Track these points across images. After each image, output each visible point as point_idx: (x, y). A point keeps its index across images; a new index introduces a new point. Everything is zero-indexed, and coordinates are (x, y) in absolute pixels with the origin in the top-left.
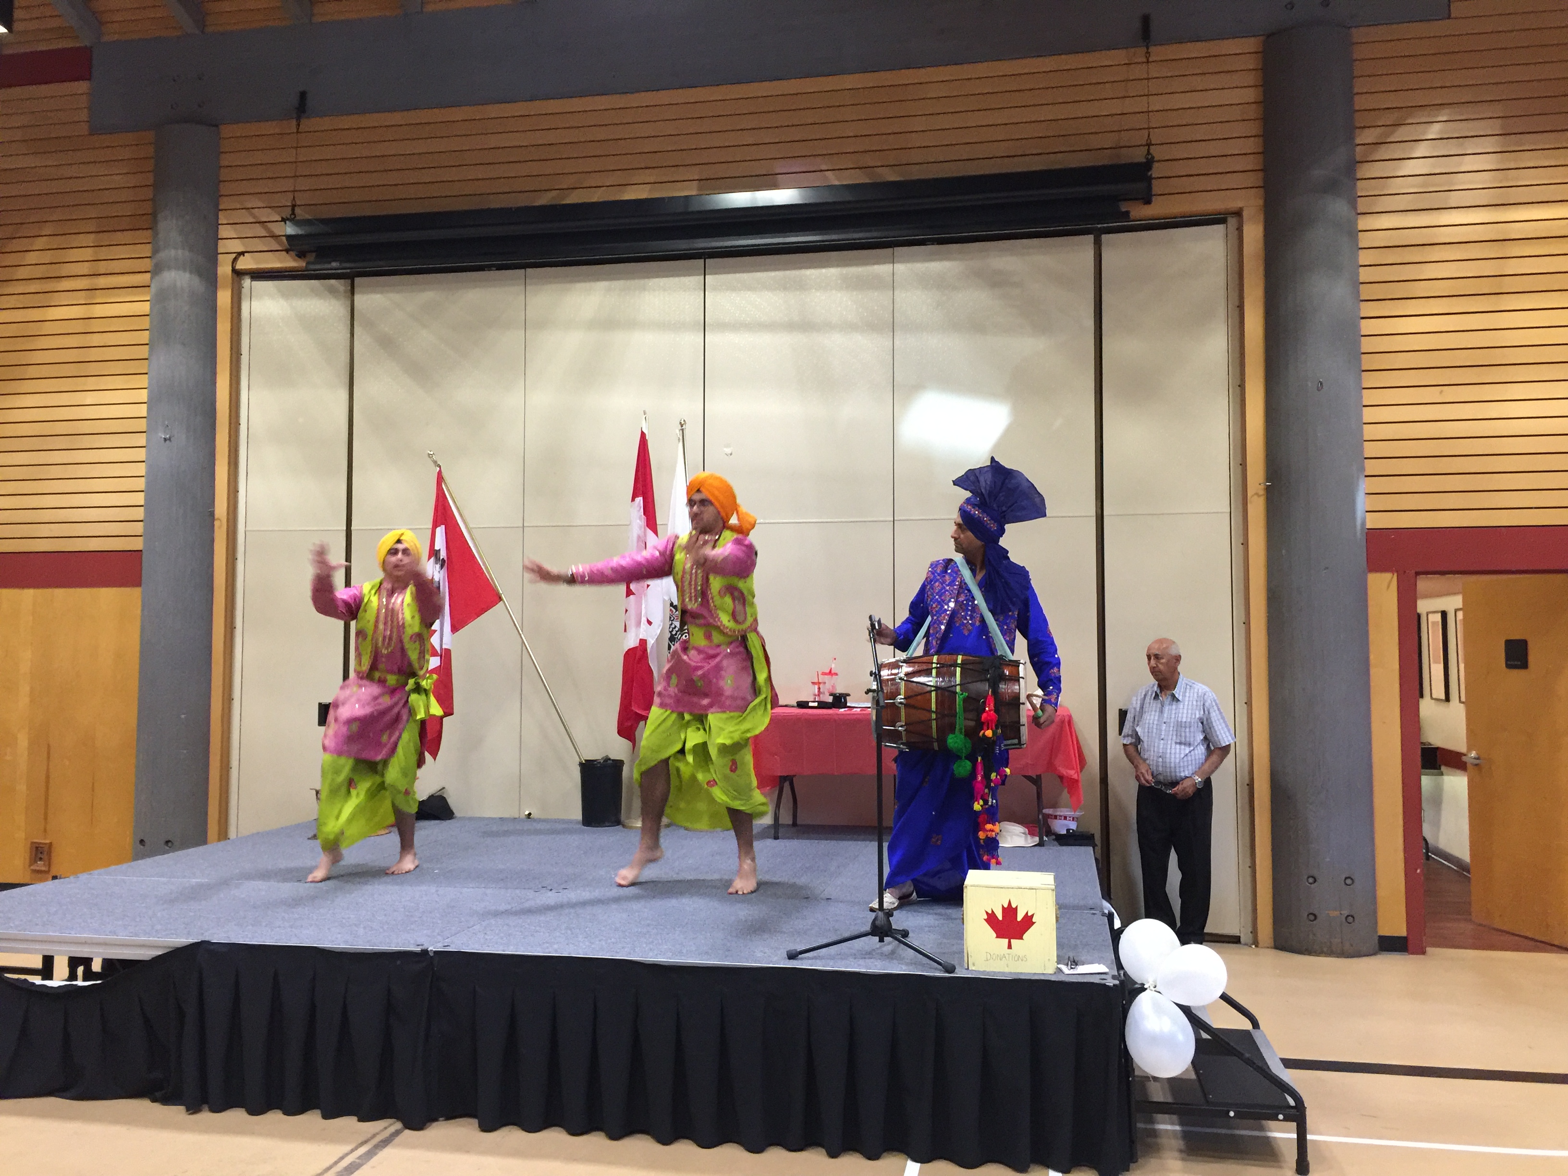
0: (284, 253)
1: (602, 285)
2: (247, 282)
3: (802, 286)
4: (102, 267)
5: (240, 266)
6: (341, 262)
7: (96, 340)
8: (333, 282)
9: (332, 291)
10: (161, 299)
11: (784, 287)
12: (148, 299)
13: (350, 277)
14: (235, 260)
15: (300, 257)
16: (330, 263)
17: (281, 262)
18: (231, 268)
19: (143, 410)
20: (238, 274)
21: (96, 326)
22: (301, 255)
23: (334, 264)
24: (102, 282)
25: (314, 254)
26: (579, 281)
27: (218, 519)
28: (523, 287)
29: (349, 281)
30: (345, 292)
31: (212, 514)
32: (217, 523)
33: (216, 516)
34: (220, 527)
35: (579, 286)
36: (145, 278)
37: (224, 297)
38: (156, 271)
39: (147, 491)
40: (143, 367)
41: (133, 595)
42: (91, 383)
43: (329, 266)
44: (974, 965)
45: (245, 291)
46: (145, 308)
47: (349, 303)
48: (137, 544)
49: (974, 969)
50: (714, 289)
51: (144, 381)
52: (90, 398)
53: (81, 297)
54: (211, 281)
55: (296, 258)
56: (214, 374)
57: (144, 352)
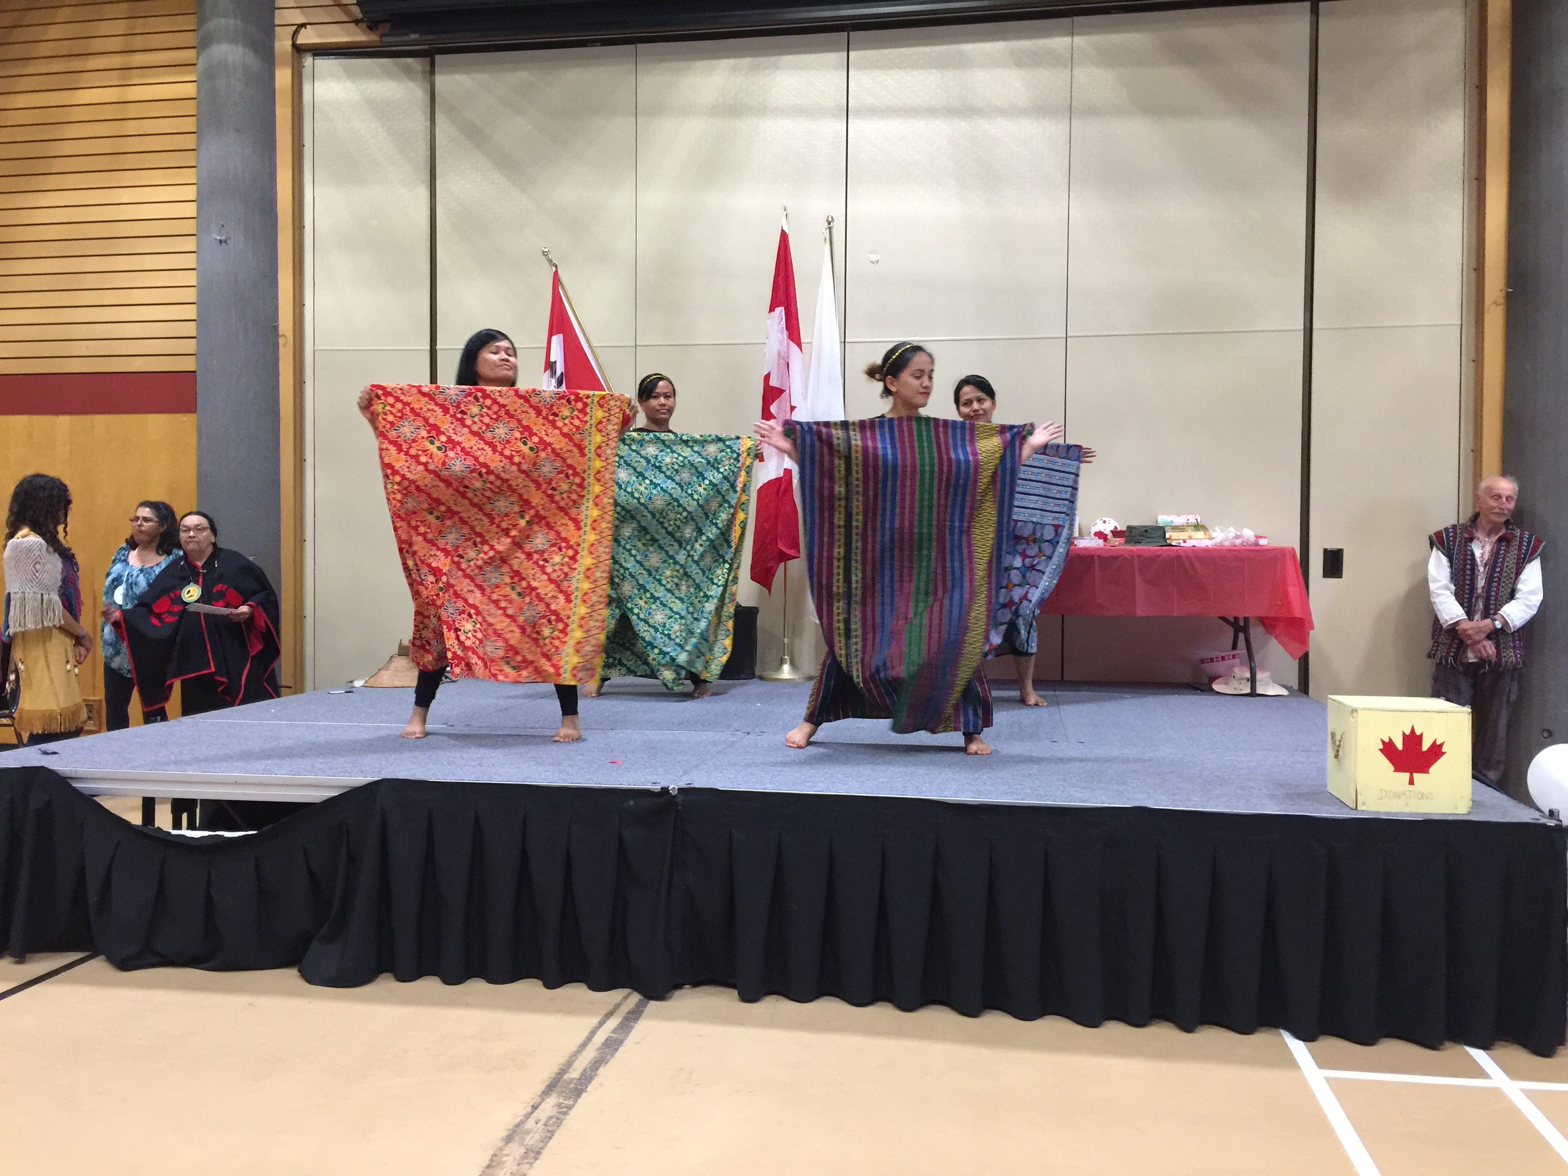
0: (353, 24)
1: (726, 64)
2: (308, 61)
3: (961, 64)
4: (138, 42)
5: (300, 40)
6: (422, 33)
7: (132, 127)
8: (409, 60)
9: (408, 72)
10: (208, 77)
11: (941, 65)
12: (195, 79)
13: (429, 55)
14: (295, 34)
15: (371, 29)
16: (407, 34)
17: (349, 35)
18: (291, 42)
19: (190, 210)
20: (299, 50)
21: (132, 111)
22: (372, 26)
23: (413, 36)
24: (138, 59)
25: (388, 25)
26: (701, 59)
27: (284, 336)
28: (633, 67)
29: (428, 59)
30: (423, 72)
31: (275, 329)
32: (281, 341)
33: (280, 333)
34: (285, 345)
35: (699, 64)
36: (189, 55)
37: (283, 77)
38: (203, 45)
39: (201, 304)
40: (190, 159)
41: (186, 422)
42: (128, 178)
43: (405, 38)
44: (1364, 804)
45: (307, 72)
46: (190, 90)
47: (428, 86)
48: (188, 364)
49: (1364, 808)
50: (860, 68)
51: (190, 176)
52: (127, 196)
53: (113, 78)
54: (268, 57)
55: (367, 30)
56: (273, 167)
57: (189, 142)
